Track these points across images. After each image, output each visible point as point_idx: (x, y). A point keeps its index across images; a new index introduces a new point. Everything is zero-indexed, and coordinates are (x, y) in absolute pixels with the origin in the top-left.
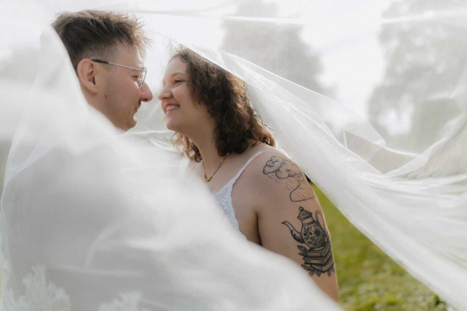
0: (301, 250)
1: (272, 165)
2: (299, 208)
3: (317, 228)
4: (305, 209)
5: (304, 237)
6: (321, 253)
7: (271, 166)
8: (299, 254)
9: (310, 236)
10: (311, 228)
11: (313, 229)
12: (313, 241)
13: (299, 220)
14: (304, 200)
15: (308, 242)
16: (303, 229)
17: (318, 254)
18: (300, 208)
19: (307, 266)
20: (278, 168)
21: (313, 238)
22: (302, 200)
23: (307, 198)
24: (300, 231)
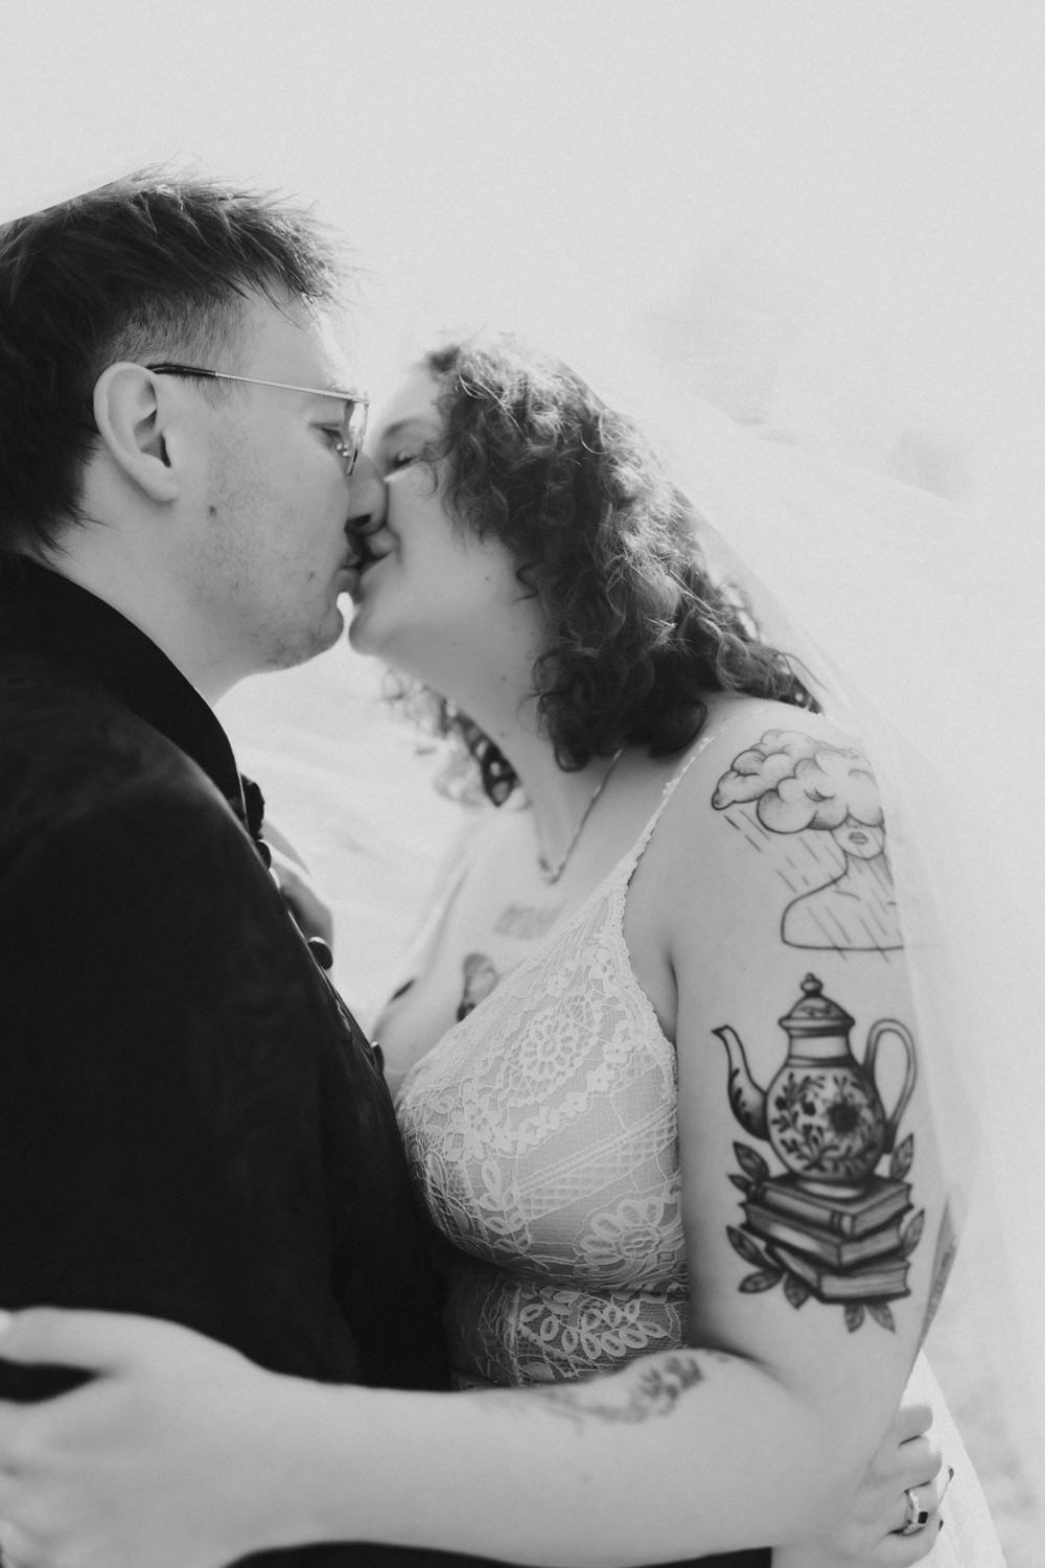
0: (744, 1167)
1: (755, 767)
2: (802, 978)
3: (851, 1095)
4: (827, 992)
5: (773, 1112)
6: (834, 1213)
7: (748, 771)
8: (733, 1178)
9: (803, 1119)
10: (821, 1087)
11: (827, 1092)
12: (807, 1143)
13: (783, 1036)
14: (839, 949)
15: (783, 1142)
16: (784, 1080)
17: (820, 1213)
18: (807, 981)
19: (751, 1243)
20: (776, 780)
21: (814, 1133)
22: (830, 944)
23: (855, 944)
24: (764, 1085)
